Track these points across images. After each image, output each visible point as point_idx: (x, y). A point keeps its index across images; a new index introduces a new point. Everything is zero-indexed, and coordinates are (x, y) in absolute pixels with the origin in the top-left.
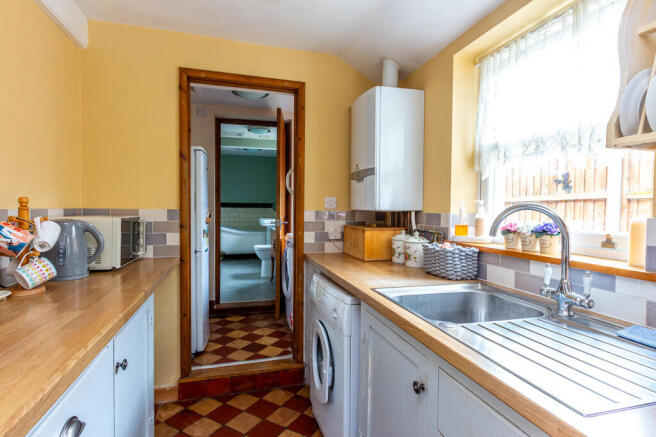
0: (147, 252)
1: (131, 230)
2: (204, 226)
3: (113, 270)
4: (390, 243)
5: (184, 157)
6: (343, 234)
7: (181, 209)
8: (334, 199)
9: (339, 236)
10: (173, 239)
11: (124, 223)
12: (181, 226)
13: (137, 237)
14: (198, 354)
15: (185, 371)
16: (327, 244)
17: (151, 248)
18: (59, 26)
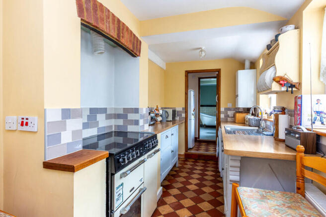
0: (177, 118)
1: (174, 112)
2: (193, 112)
3: (171, 121)
4: (244, 117)
5: (186, 94)
6: (234, 115)
7: (185, 108)
8: (231, 104)
9: (233, 116)
10: (184, 115)
11: (173, 111)
12: (186, 112)
13: (175, 115)
14: (190, 149)
15: (186, 151)
16: (228, 118)
17: (178, 117)
18: (161, 68)
